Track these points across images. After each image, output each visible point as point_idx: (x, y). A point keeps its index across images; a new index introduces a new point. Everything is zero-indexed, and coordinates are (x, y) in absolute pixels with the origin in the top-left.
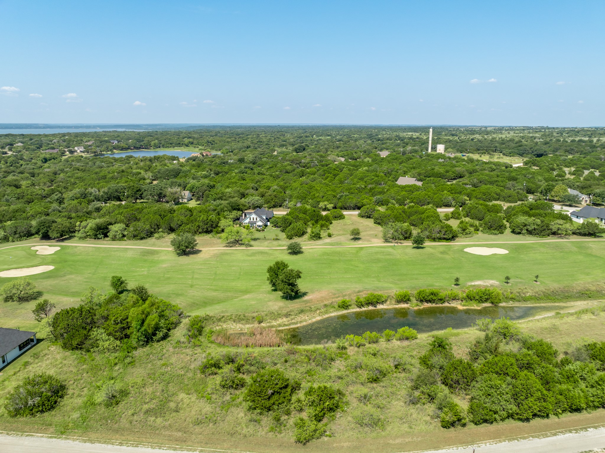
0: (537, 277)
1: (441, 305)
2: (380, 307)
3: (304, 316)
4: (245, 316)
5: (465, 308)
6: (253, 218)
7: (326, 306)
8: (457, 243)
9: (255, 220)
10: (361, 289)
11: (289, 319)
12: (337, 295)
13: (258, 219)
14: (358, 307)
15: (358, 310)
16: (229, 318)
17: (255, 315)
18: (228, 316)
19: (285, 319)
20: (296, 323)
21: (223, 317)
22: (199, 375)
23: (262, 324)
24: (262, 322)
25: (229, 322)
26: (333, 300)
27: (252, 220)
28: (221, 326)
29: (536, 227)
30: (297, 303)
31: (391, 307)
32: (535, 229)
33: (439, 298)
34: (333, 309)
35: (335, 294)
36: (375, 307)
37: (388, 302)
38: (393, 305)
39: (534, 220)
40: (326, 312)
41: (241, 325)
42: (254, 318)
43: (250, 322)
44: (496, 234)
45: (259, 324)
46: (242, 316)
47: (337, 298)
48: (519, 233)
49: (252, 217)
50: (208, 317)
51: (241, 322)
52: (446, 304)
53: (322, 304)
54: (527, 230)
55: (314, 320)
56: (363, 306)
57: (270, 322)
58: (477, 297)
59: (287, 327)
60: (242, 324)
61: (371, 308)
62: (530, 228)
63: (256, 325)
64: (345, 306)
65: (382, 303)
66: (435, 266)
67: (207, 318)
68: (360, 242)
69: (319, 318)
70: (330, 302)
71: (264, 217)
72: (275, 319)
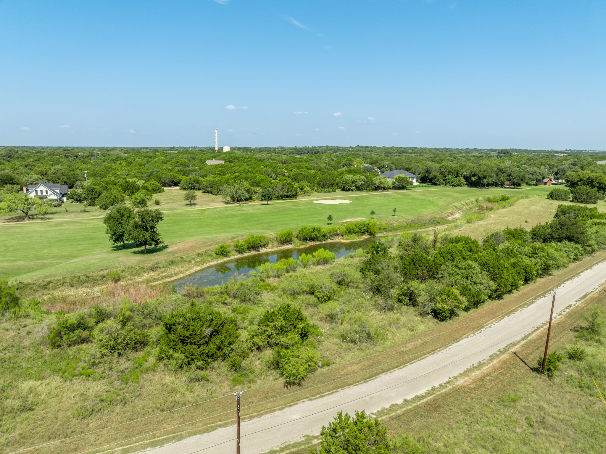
0: (395, 210)
1: (324, 242)
2: (263, 251)
3: (178, 267)
4: (88, 277)
5: (348, 241)
6: (41, 191)
7: (199, 255)
8: (301, 199)
9: (44, 194)
10: (234, 236)
11: (157, 272)
12: (210, 243)
13: (49, 192)
14: (239, 253)
15: (240, 256)
16: (62, 282)
17: (105, 272)
18: (58, 281)
19: (152, 273)
20: (171, 276)
21: (50, 282)
22: (47, 351)
23: (120, 283)
24: (119, 280)
25: (63, 288)
26: (207, 248)
27: (39, 194)
28: (51, 295)
29: (363, 183)
30: (160, 255)
31: (275, 249)
32: (362, 185)
33: (323, 234)
34: (211, 258)
35: (206, 243)
36: (258, 251)
37: (270, 245)
38: (277, 247)
39: (360, 177)
40: (203, 262)
41: (85, 290)
42: (104, 277)
43: (100, 282)
44: (329, 192)
45: (116, 282)
46: (83, 278)
47: (210, 245)
48: (349, 190)
49: (39, 190)
50: (21, 285)
51: (84, 285)
52: (329, 241)
53: (195, 253)
54: (356, 186)
55: (192, 271)
56: (244, 252)
57: (131, 279)
58: (357, 230)
59: (160, 282)
60: (88, 287)
61: (253, 253)
62: (359, 184)
63: (111, 285)
64: (223, 252)
65: (264, 246)
66: (296, 215)
67: (21, 287)
68: (197, 206)
69: (197, 268)
70: (204, 250)
71: (58, 191)
72: (139, 275)
